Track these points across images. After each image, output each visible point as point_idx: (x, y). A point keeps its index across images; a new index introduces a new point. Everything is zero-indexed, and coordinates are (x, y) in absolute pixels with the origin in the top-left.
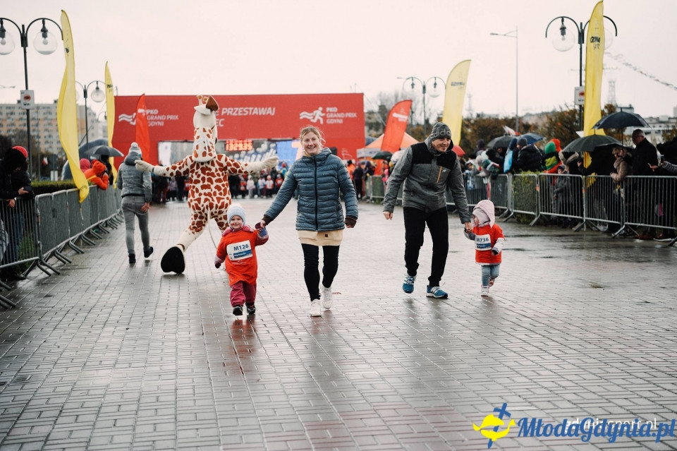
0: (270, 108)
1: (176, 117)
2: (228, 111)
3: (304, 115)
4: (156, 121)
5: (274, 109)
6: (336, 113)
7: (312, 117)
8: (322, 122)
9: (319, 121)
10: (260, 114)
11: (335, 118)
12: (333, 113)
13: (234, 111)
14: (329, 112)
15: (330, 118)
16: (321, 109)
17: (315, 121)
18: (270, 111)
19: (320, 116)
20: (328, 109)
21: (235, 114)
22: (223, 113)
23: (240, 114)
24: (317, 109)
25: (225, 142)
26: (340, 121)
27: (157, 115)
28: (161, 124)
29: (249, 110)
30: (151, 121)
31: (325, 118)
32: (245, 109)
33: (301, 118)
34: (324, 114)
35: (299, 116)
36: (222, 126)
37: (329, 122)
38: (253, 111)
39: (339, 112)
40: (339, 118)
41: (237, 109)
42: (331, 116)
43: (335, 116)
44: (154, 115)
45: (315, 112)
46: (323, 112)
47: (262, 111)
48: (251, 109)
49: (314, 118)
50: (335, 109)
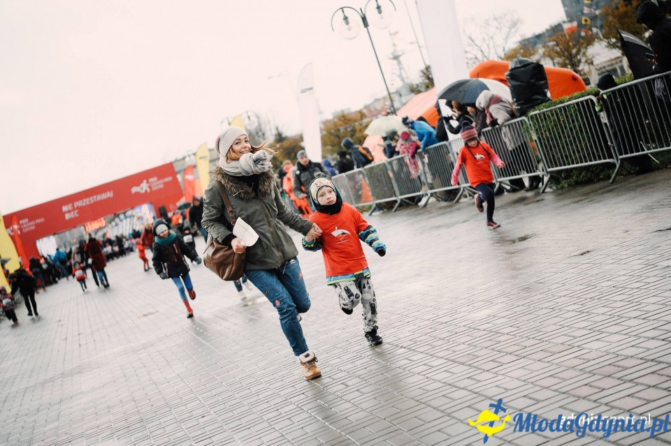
0: (108, 192)
1: (43, 220)
2: (79, 204)
3: (134, 190)
4: (29, 227)
5: (112, 192)
6: (157, 181)
7: (140, 190)
8: (149, 190)
9: (146, 191)
10: (103, 198)
11: (158, 185)
12: (155, 182)
13: (83, 202)
14: (152, 182)
15: (154, 186)
16: (145, 181)
17: (143, 192)
18: (109, 194)
19: (146, 187)
20: (151, 180)
21: (84, 204)
22: (75, 206)
23: (88, 203)
24: (142, 182)
25: (84, 225)
26: (162, 186)
27: (28, 222)
28: (33, 228)
30: (25, 228)
31: (150, 187)
32: (91, 198)
33: (133, 192)
34: (148, 185)
35: (131, 192)
36: (77, 215)
37: (154, 189)
39: (159, 179)
40: (160, 184)
41: (85, 200)
42: (154, 184)
43: (157, 184)
44: (26, 223)
45: (142, 185)
46: (148, 182)
47: (104, 196)
48: (95, 197)
49: (142, 190)
50: (155, 179)
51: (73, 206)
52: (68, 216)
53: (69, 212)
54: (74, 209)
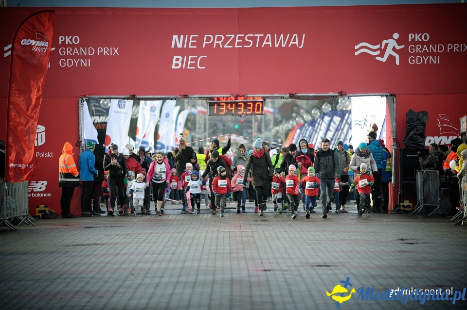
0: (295, 35)
1: (115, 52)
2: (214, 40)
4: (76, 57)
6: (428, 44)
7: (378, 53)
8: (397, 63)
9: (391, 59)
10: (277, 46)
11: (426, 54)
12: (423, 43)
13: (227, 39)
14: (414, 42)
15: (415, 54)
16: (396, 36)
17: (384, 60)
18: (296, 41)
19: (394, 49)
21: (227, 46)
23: (236, 46)
24: (389, 36)
25: (212, 99)
26: (435, 60)
27: (78, 46)
28: (86, 63)
29: (254, 39)
30: (66, 57)
31: (403, 53)
32: (247, 37)
33: (357, 53)
34: (402, 47)
35: (353, 51)
37: (412, 61)
38: (262, 39)
39: (432, 42)
40: (433, 54)
41: (231, 36)
42: (418, 49)
43: (426, 50)
44: (73, 46)
45: (384, 42)
48: (259, 36)
49: (382, 55)
50: (426, 37)
51: (200, 41)
52: (177, 63)
53: (184, 52)
54: (198, 51)
